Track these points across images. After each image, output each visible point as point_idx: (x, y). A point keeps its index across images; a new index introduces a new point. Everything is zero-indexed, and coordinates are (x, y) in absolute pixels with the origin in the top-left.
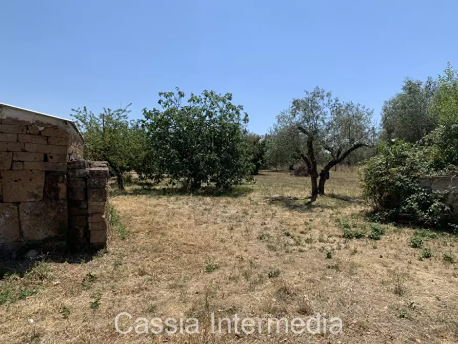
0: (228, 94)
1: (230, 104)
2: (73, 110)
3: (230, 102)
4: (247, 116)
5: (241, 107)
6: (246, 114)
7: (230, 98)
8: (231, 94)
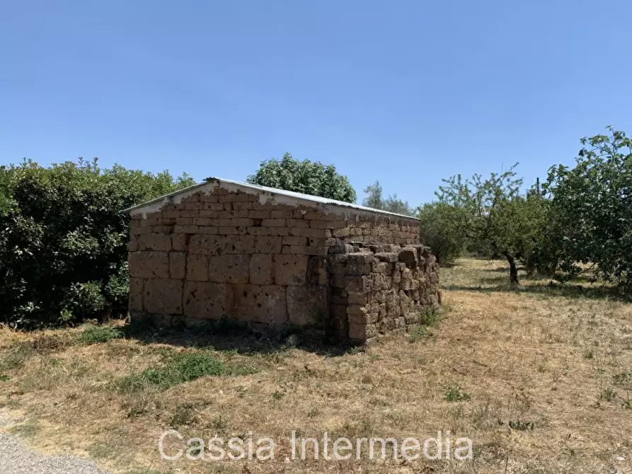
2: (444, 180)
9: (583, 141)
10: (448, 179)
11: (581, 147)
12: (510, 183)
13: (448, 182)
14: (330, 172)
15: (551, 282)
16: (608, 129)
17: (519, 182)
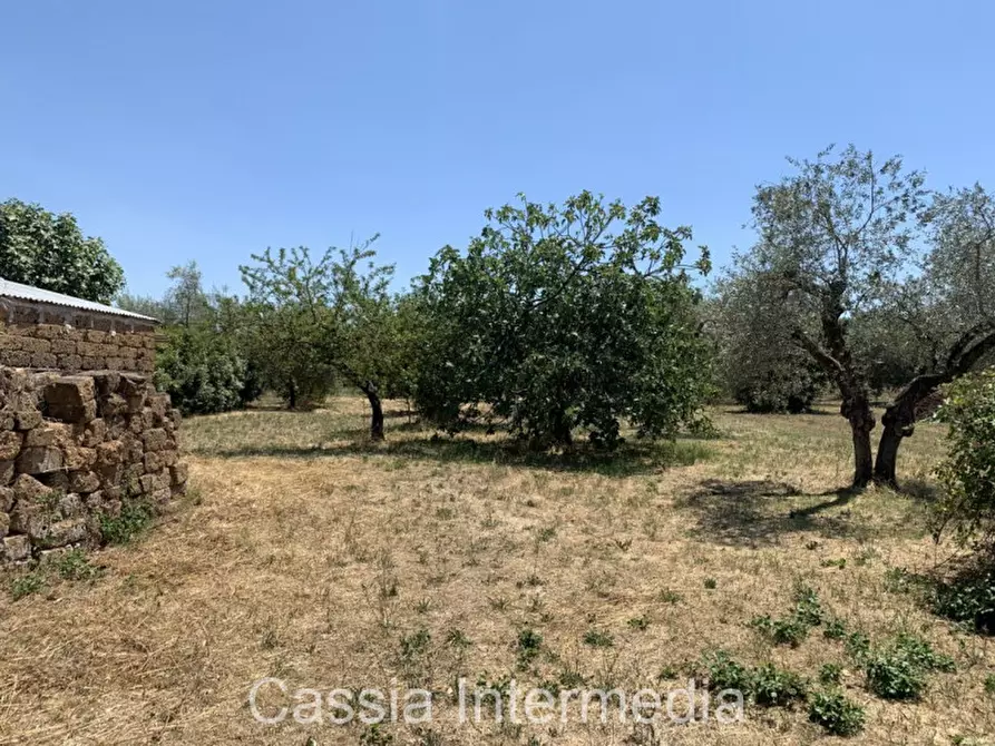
0: (649, 199)
1: (653, 225)
2: (253, 256)
3: (654, 219)
4: (706, 254)
5: (686, 232)
6: (704, 249)
7: (654, 210)
8: (657, 199)
9: (489, 214)
10: (261, 254)
11: (485, 222)
12: (374, 270)
13: (262, 260)
14: (64, 228)
15: (436, 436)
16: (520, 197)
17: (388, 270)
